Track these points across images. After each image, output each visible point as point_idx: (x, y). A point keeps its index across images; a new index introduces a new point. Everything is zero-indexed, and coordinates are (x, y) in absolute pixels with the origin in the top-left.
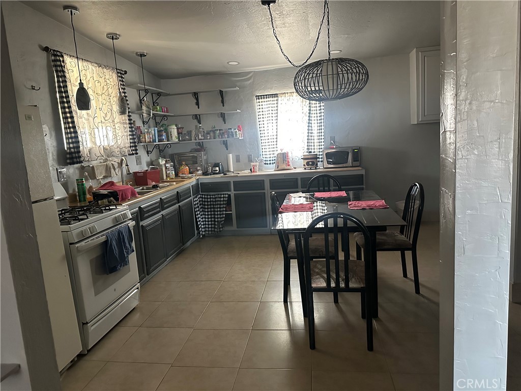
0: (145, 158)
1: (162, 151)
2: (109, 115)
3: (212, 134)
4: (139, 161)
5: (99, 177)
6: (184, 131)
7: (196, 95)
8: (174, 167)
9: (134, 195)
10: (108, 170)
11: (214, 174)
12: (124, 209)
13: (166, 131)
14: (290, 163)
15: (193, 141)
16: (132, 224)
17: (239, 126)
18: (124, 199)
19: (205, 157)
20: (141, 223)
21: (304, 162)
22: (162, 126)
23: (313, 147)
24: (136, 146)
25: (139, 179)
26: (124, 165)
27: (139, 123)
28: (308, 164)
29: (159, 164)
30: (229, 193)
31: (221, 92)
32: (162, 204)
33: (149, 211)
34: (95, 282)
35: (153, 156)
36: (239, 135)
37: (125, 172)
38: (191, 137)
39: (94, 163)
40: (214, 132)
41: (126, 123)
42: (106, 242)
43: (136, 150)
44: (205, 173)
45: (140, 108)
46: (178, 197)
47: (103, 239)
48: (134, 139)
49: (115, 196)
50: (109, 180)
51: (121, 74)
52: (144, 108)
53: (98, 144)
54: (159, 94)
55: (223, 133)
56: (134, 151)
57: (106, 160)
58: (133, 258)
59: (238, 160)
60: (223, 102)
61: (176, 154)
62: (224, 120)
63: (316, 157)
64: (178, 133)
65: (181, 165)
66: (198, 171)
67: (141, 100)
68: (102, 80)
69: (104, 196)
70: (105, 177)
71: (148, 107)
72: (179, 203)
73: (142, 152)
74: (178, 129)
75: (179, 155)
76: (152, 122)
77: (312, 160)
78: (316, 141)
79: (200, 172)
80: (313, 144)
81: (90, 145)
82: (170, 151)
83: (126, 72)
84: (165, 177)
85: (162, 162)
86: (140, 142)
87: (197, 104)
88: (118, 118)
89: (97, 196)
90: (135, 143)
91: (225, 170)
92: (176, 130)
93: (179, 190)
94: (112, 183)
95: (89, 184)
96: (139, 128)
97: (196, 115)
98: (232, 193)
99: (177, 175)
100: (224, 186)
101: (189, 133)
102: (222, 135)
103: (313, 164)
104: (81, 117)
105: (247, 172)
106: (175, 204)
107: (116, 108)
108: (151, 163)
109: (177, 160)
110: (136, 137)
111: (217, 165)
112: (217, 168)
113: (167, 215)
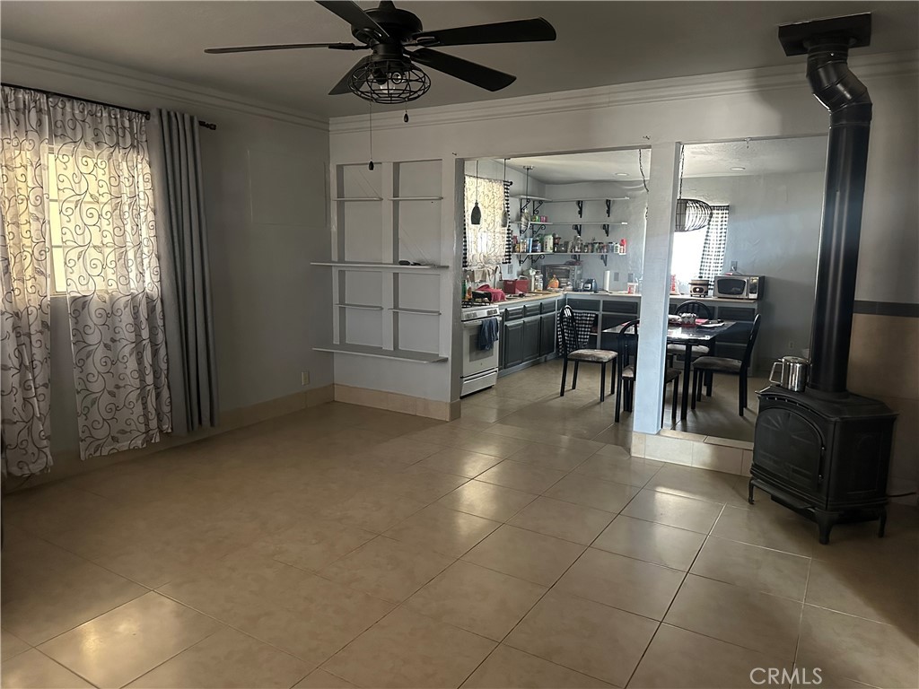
0: (517, 267)
1: (534, 262)
2: (491, 225)
3: (590, 247)
4: (510, 271)
5: (477, 280)
6: (561, 242)
7: (580, 204)
8: (544, 279)
9: (503, 299)
10: (484, 275)
11: (585, 291)
12: (496, 307)
13: (542, 241)
14: (677, 288)
15: (569, 253)
16: (499, 319)
17: (622, 241)
18: (496, 300)
19: (579, 272)
20: (505, 323)
21: (690, 288)
22: (538, 236)
23: (707, 272)
24: (510, 255)
25: (509, 288)
26: (498, 272)
27: (516, 233)
28: (695, 290)
29: (529, 275)
30: (597, 313)
31: (608, 202)
32: (525, 312)
33: (512, 314)
34: (471, 352)
35: (525, 266)
36: (620, 251)
37: (498, 279)
38: (567, 248)
39: (474, 268)
40: (593, 244)
41: (504, 233)
42: (482, 325)
43: (510, 259)
44: (575, 290)
45: (519, 218)
46: (541, 308)
47: (479, 322)
48: (509, 248)
49: (489, 297)
50: (484, 284)
51: (507, 184)
52: (523, 219)
53: (479, 251)
54: (541, 202)
55: (603, 247)
56: (508, 260)
57: (483, 267)
58: (496, 344)
59: (616, 277)
60: (608, 212)
61: (548, 266)
62: (607, 233)
63: (707, 284)
64: (554, 244)
65: (552, 277)
66: (568, 285)
67: (521, 209)
68: (490, 194)
69: (482, 296)
70: (481, 281)
71: (527, 219)
72: (541, 314)
73: (515, 261)
74: (554, 239)
75: (552, 267)
76: (529, 232)
77: (701, 287)
78: (712, 265)
79: (570, 287)
80: (708, 268)
81: (474, 252)
82: (543, 262)
83: (511, 183)
84: (533, 289)
85: (533, 273)
86: (514, 251)
87: (580, 213)
88: (499, 228)
89: (476, 295)
90: (509, 252)
91: (598, 287)
92: (552, 240)
93: (543, 302)
94: (488, 286)
95: (469, 285)
96: (515, 237)
97: (576, 226)
98: (600, 313)
99: (545, 288)
100: (592, 305)
101: (566, 244)
102: (601, 248)
103: (701, 290)
104: (471, 229)
105: (624, 293)
106: (537, 314)
107: (499, 219)
108: (522, 273)
109: (548, 273)
110: (512, 246)
111: (590, 282)
112: (590, 285)
113: (529, 322)
